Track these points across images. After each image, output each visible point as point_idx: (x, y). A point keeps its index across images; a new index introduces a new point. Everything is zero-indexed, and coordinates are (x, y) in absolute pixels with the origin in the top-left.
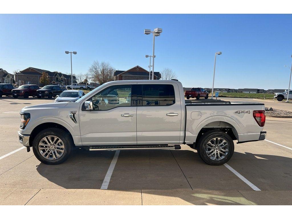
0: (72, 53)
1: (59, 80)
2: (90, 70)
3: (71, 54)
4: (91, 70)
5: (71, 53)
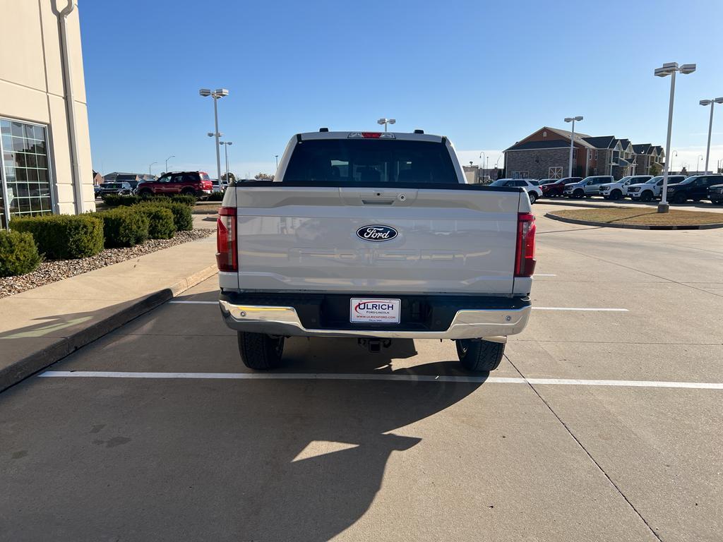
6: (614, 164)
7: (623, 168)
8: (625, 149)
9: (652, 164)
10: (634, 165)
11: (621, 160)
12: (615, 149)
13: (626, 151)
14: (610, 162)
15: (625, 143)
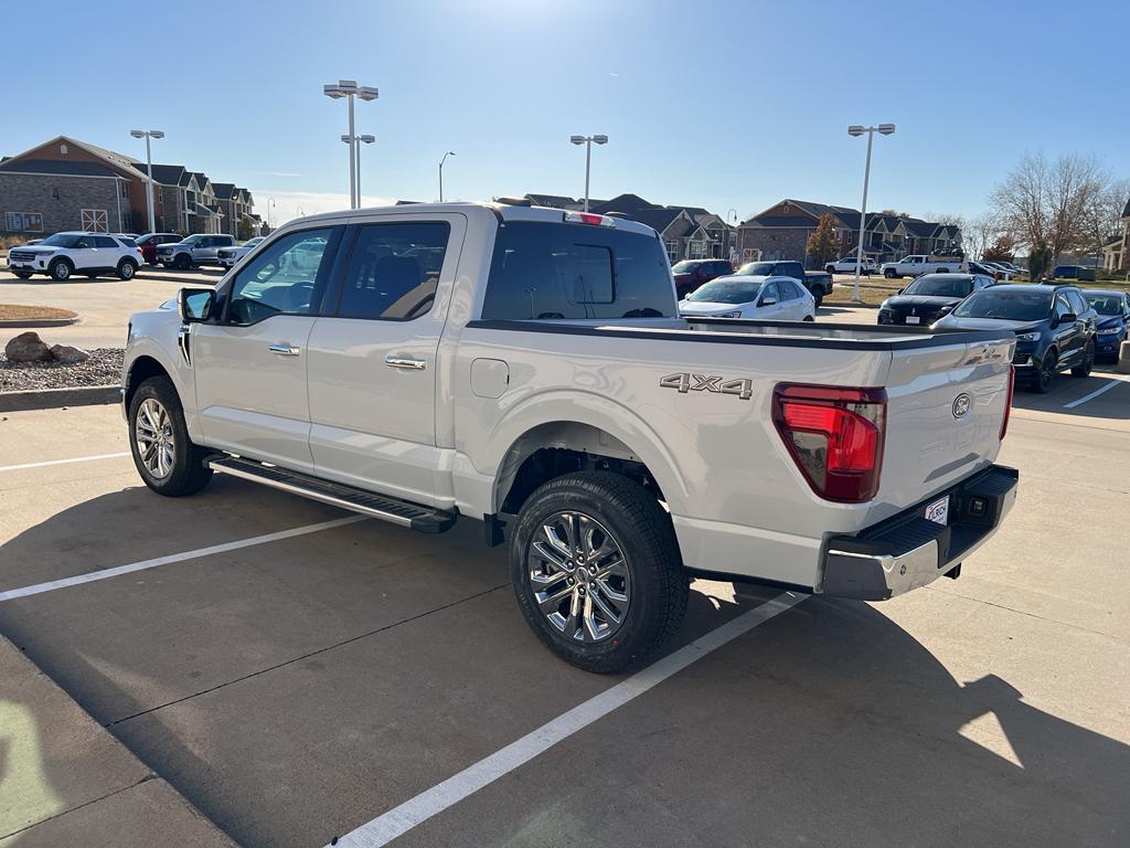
0: (875, 130)
1: (886, 241)
2: (1001, 195)
3: (871, 135)
4: (1003, 196)
5: (871, 130)
6: (190, 212)
7: (203, 219)
8: (202, 189)
9: (240, 216)
10: (219, 215)
11: (199, 207)
12: (189, 188)
13: (204, 193)
14: (184, 209)
15: (202, 180)
